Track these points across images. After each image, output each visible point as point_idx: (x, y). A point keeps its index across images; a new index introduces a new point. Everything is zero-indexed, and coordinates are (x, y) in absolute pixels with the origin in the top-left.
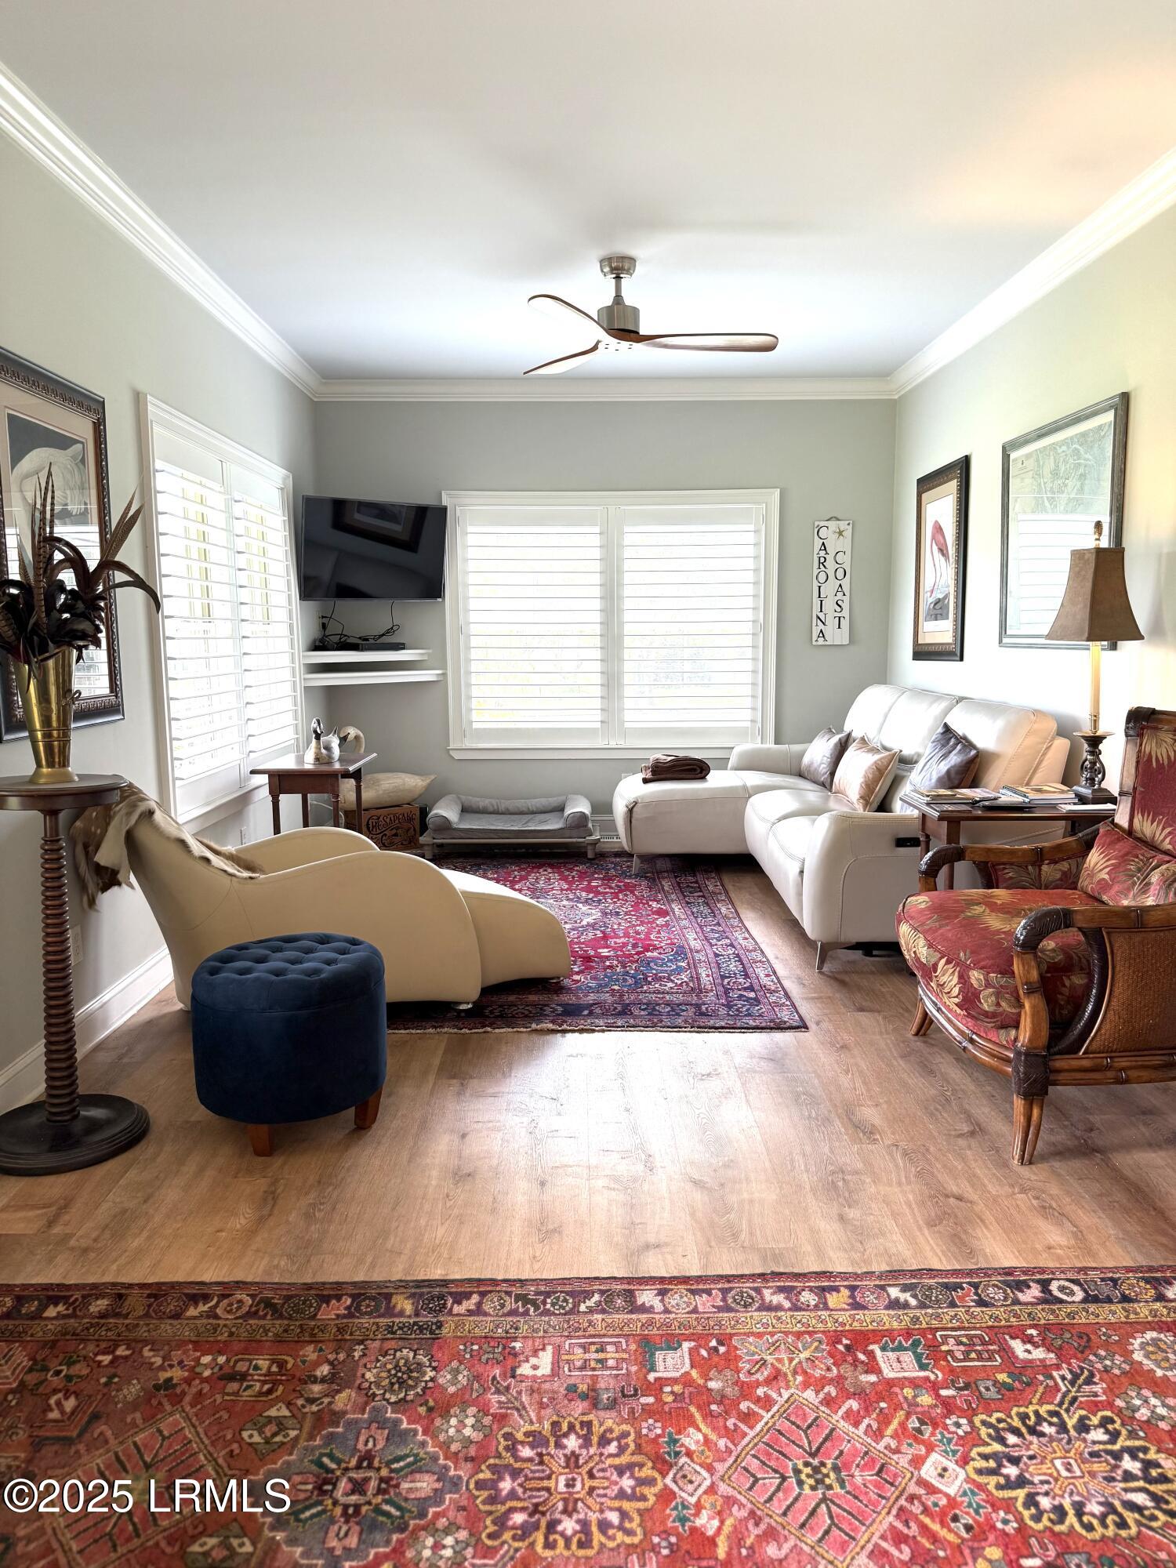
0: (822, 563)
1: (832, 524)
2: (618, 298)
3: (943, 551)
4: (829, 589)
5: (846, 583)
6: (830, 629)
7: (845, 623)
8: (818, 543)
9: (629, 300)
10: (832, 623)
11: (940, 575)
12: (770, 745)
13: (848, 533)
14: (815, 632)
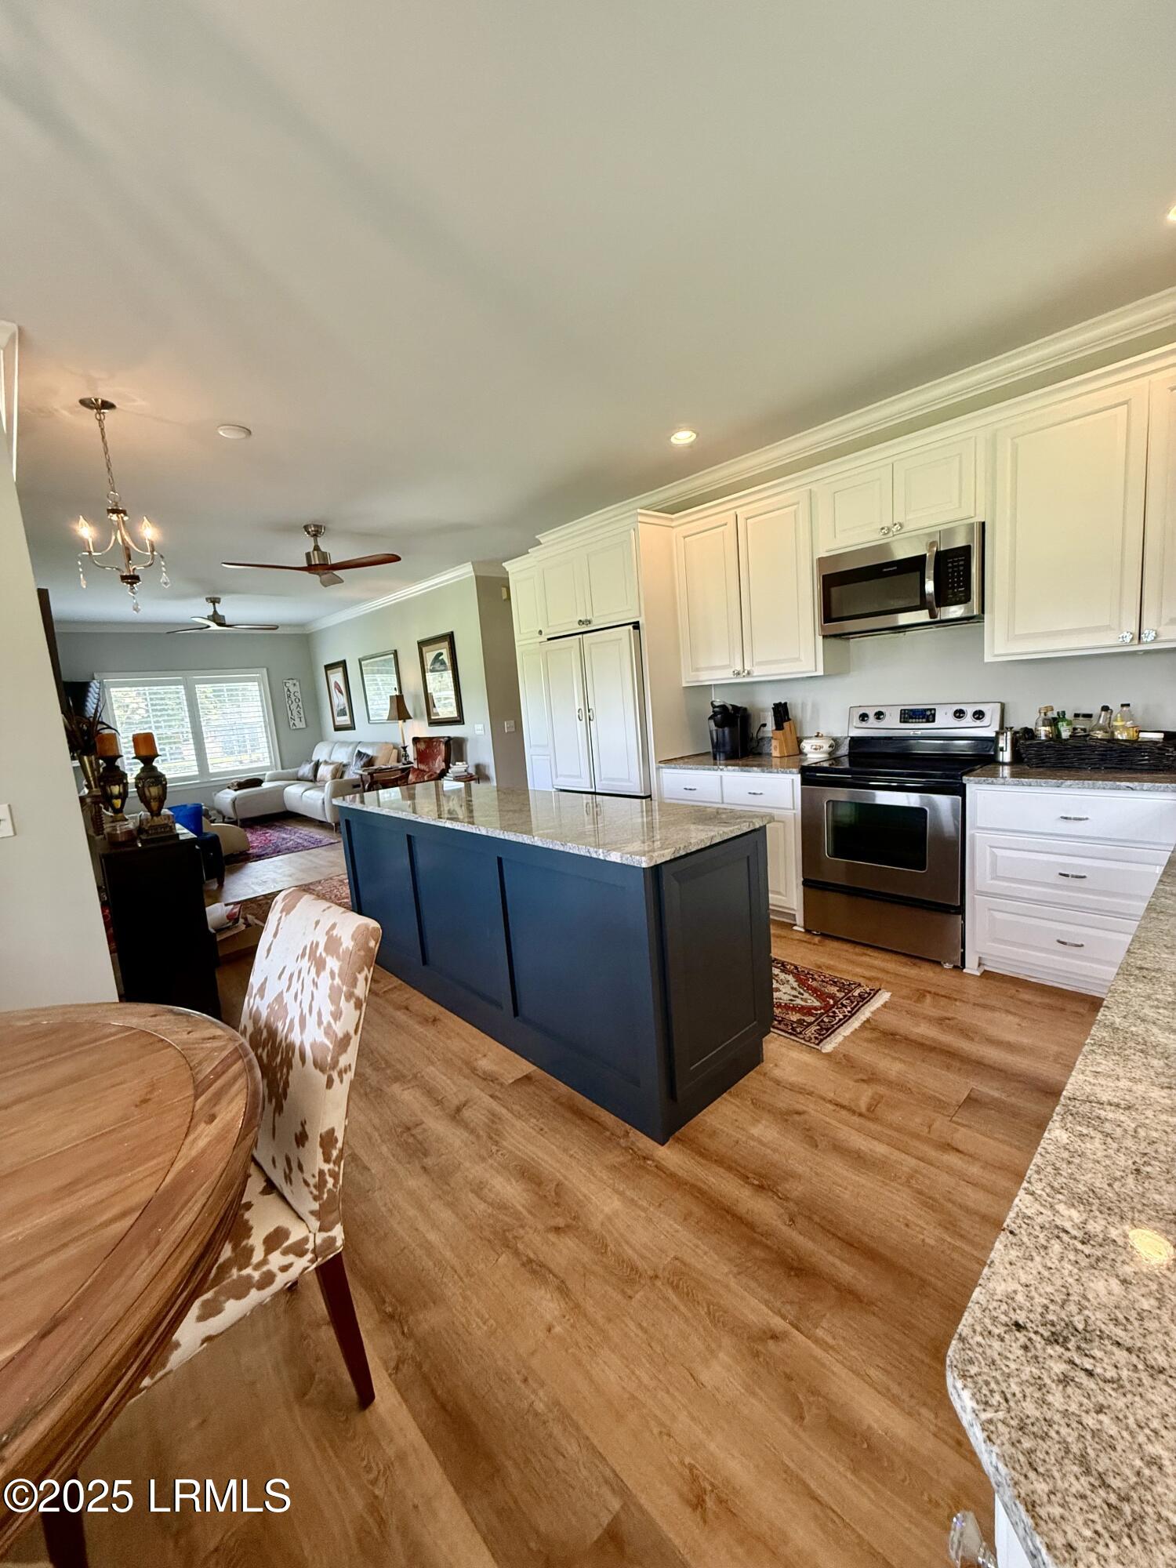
0: (289, 697)
1: (290, 681)
2: (215, 611)
3: (341, 692)
4: (294, 706)
5: (300, 704)
6: (297, 722)
7: (303, 719)
8: (286, 689)
9: (220, 612)
10: (297, 720)
11: (340, 700)
12: (280, 771)
13: (298, 684)
14: (291, 724)
